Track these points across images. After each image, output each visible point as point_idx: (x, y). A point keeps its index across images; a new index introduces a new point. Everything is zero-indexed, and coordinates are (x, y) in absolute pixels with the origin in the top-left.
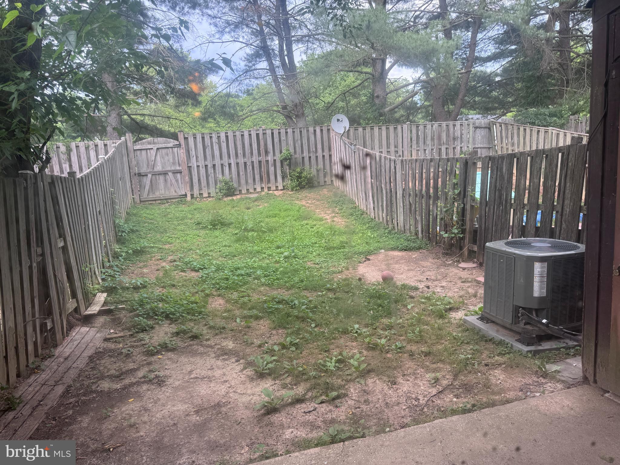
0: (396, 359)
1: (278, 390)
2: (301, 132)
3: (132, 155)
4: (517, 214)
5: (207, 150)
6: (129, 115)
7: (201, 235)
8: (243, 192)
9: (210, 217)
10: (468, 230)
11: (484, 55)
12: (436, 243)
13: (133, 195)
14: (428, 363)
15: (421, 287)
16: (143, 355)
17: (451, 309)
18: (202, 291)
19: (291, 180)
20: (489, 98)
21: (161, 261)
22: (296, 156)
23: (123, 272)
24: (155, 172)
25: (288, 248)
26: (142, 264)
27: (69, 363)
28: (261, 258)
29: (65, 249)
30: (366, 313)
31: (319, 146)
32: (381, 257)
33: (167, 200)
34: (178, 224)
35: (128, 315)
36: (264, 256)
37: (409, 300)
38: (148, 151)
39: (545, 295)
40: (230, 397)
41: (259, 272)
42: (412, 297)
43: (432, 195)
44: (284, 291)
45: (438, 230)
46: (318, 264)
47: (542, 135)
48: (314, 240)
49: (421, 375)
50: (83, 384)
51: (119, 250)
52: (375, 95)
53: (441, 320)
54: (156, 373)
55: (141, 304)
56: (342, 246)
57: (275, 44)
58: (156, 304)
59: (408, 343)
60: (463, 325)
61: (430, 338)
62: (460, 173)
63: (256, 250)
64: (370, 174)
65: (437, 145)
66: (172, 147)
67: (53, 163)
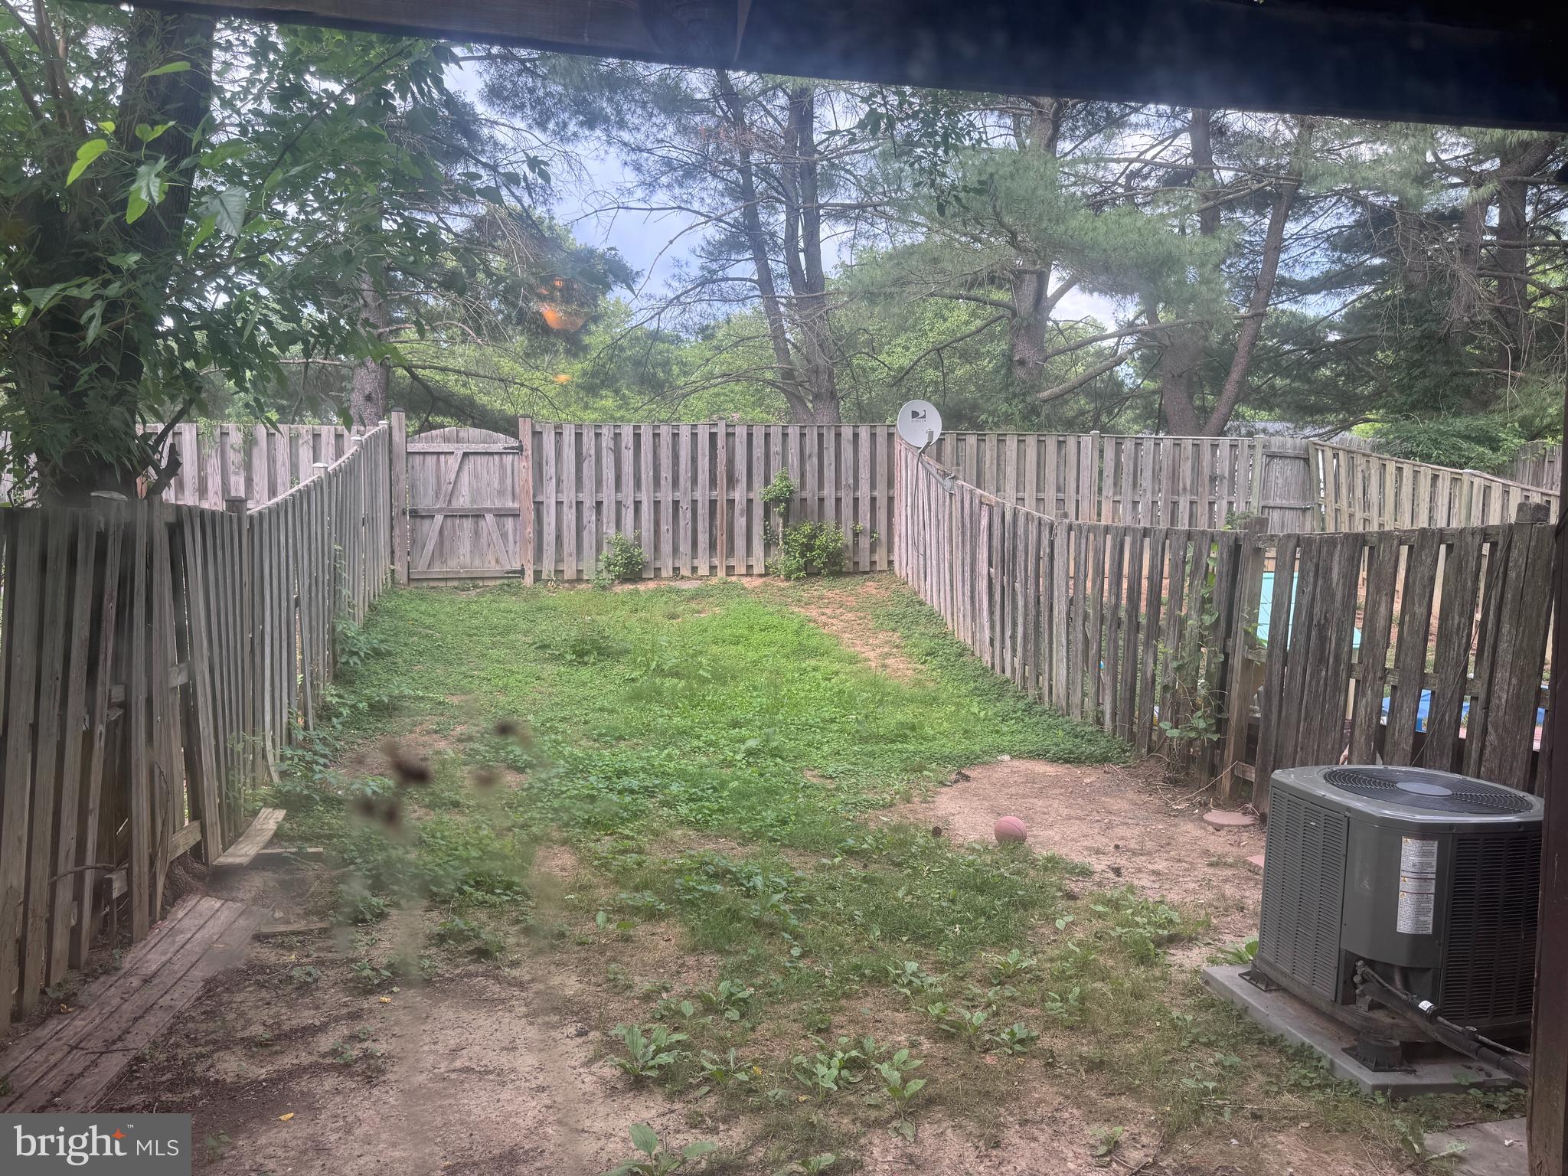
0: (1008, 1072)
1: (678, 1132)
2: (820, 436)
3: (400, 465)
4: (1364, 694)
5: (585, 465)
6: (409, 368)
7: (545, 675)
8: (664, 574)
9: (574, 633)
10: (1233, 723)
11: (1300, 275)
12: (1150, 750)
13: (393, 563)
14: (1093, 1094)
15: (1098, 868)
16: (344, 990)
17: (1172, 940)
18: (522, 827)
19: (788, 553)
20: (1309, 381)
21: (435, 736)
22: (804, 495)
23: (335, 757)
24: (453, 510)
25: (760, 728)
27: (152, 993)
28: (688, 748)
29: (188, 689)
30: (942, 931)
31: (864, 474)
32: (999, 773)
33: (472, 581)
34: (493, 643)
35: (326, 875)
36: (696, 743)
37: (1061, 904)
38: (442, 458)
39: (1430, 931)
40: (545, 1137)
41: (675, 788)
42: (1071, 896)
43: (1143, 621)
44: (734, 844)
45: (1156, 714)
46: (831, 778)
47: (1444, 485)
48: (829, 712)
49: (1071, 1127)
50: (175, 1058)
51: (335, 700)
52: (1017, 358)
53: (1142, 968)
54: (365, 1045)
55: (366, 848)
56: (901, 735)
57: (777, 221)
59: (1047, 1029)
60: (1201, 988)
61: (1107, 1019)
62: (1220, 572)
63: (677, 728)
64: (986, 555)
65: (1167, 492)
66: (500, 454)
67: (209, 470)
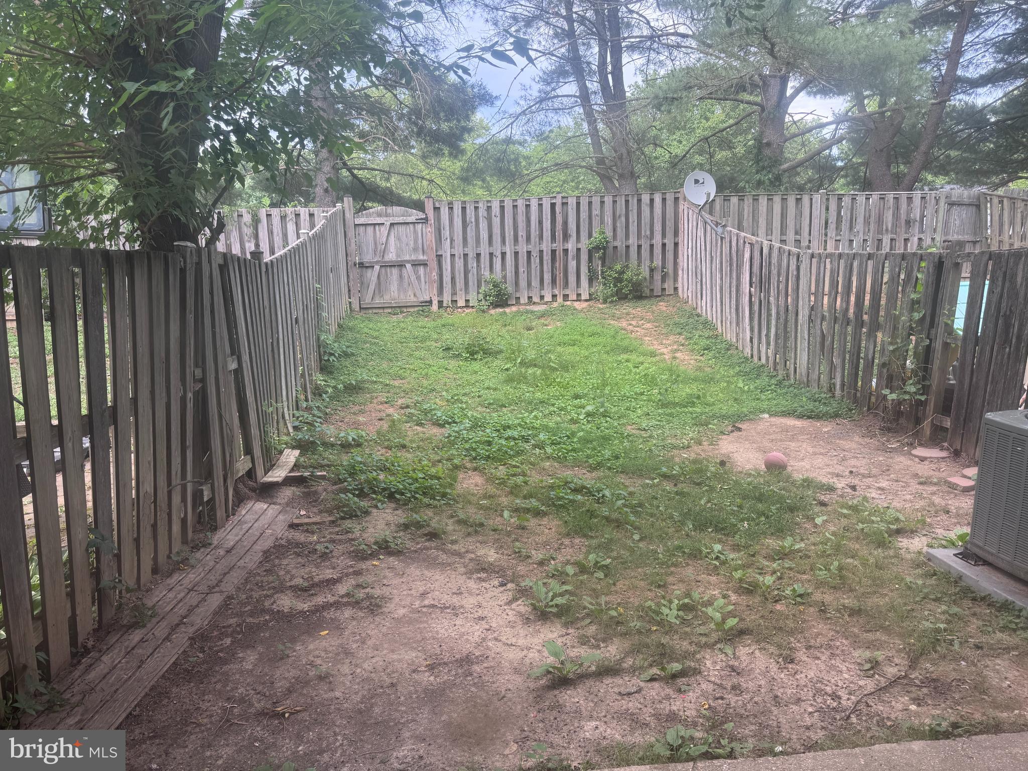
0: (794, 615)
1: (573, 647)
2: (627, 202)
3: (351, 233)
5: (469, 229)
6: (350, 170)
7: (450, 367)
8: (522, 301)
9: (467, 340)
10: (934, 388)
11: (973, 73)
12: (869, 409)
13: (350, 298)
14: (856, 630)
15: (839, 486)
16: (349, 557)
17: (898, 532)
18: (448, 460)
19: (605, 284)
21: (386, 405)
22: (616, 244)
23: (326, 418)
24: (385, 262)
25: (594, 399)
26: (357, 408)
27: (232, 559)
28: (547, 412)
29: (238, 372)
30: (736, 525)
31: (658, 227)
32: (761, 426)
33: (400, 308)
34: (417, 347)
35: (330, 489)
36: (552, 409)
37: (817, 509)
38: (377, 227)
40: (488, 648)
41: (542, 436)
42: (823, 504)
43: (866, 318)
44: (585, 471)
45: (874, 384)
46: (645, 430)
48: (639, 388)
49: (843, 651)
50: (251, 597)
51: (323, 383)
52: (765, 141)
53: (881, 550)
54: (367, 590)
55: (353, 472)
56: (690, 402)
57: (592, 53)
58: (375, 474)
59: (817, 588)
60: (925, 563)
61: (860, 582)
62: (927, 282)
63: (539, 399)
64: (748, 279)
65: (874, 233)
66: (414, 223)
67: (232, 240)
